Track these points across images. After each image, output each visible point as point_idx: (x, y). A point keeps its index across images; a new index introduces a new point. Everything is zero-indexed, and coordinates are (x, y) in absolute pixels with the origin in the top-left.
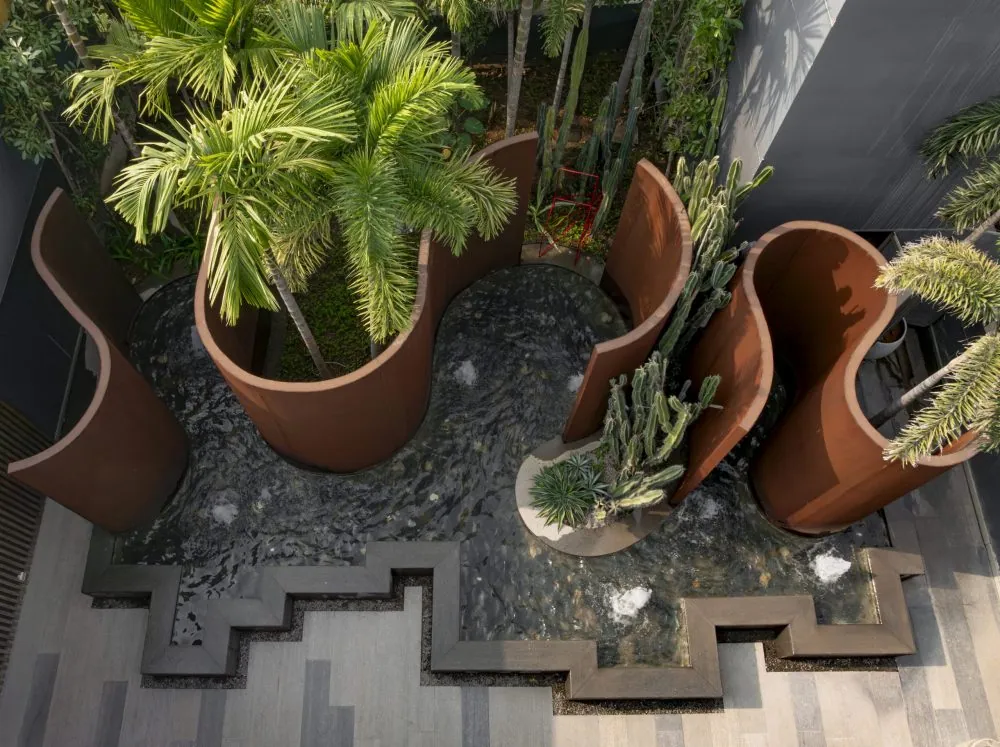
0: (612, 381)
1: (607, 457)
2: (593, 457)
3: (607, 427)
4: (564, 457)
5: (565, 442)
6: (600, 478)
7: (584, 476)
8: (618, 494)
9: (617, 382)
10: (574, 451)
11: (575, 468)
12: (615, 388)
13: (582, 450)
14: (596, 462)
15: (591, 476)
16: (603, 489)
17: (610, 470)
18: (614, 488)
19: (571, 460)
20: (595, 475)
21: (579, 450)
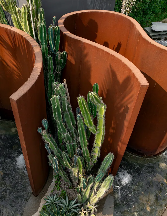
0: (39, 130)
1: (62, 186)
2: (57, 192)
3: (55, 167)
4: (42, 203)
5: (36, 196)
6: (69, 199)
7: (61, 204)
8: (85, 200)
9: (43, 129)
10: (45, 197)
11: (53, 204)
12: (44, 133)
13: (48, 193)
14: (60, 193)
15: (64, 201)
16: (75, 204)
17: (70, 191)
18: (80, 198)
19: (47, 202)
20: (65, 199)
21: (46, 194)
